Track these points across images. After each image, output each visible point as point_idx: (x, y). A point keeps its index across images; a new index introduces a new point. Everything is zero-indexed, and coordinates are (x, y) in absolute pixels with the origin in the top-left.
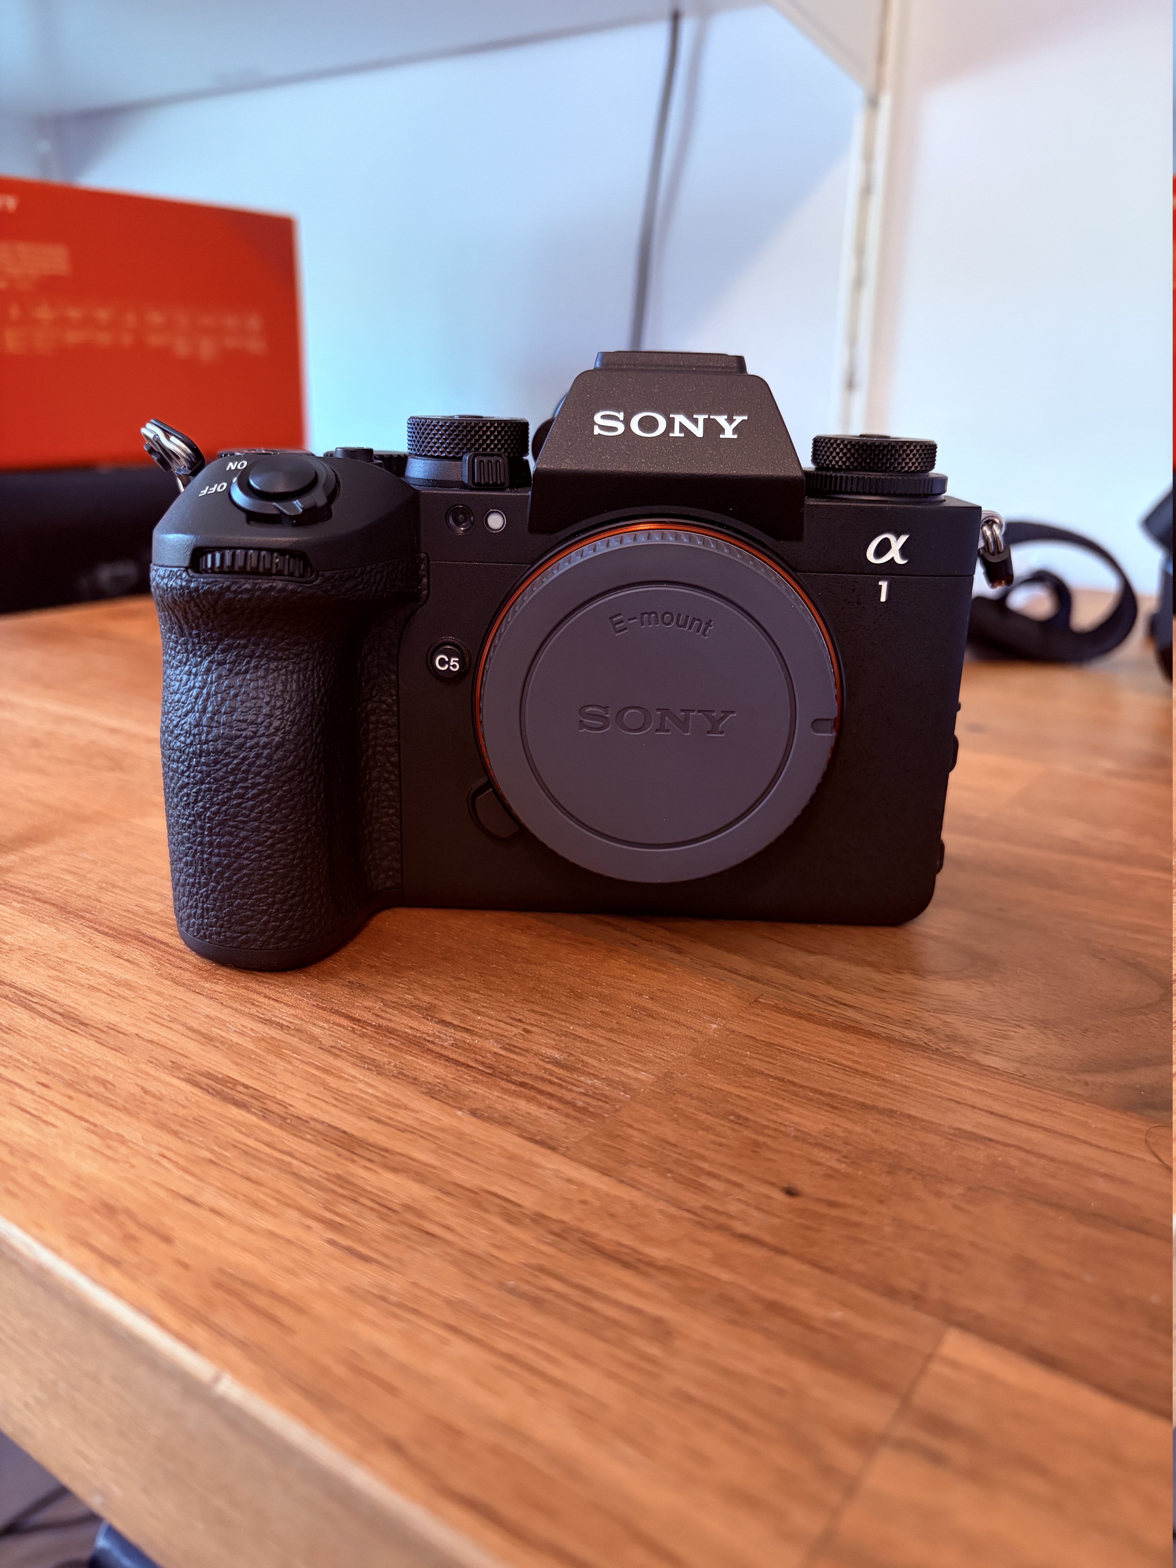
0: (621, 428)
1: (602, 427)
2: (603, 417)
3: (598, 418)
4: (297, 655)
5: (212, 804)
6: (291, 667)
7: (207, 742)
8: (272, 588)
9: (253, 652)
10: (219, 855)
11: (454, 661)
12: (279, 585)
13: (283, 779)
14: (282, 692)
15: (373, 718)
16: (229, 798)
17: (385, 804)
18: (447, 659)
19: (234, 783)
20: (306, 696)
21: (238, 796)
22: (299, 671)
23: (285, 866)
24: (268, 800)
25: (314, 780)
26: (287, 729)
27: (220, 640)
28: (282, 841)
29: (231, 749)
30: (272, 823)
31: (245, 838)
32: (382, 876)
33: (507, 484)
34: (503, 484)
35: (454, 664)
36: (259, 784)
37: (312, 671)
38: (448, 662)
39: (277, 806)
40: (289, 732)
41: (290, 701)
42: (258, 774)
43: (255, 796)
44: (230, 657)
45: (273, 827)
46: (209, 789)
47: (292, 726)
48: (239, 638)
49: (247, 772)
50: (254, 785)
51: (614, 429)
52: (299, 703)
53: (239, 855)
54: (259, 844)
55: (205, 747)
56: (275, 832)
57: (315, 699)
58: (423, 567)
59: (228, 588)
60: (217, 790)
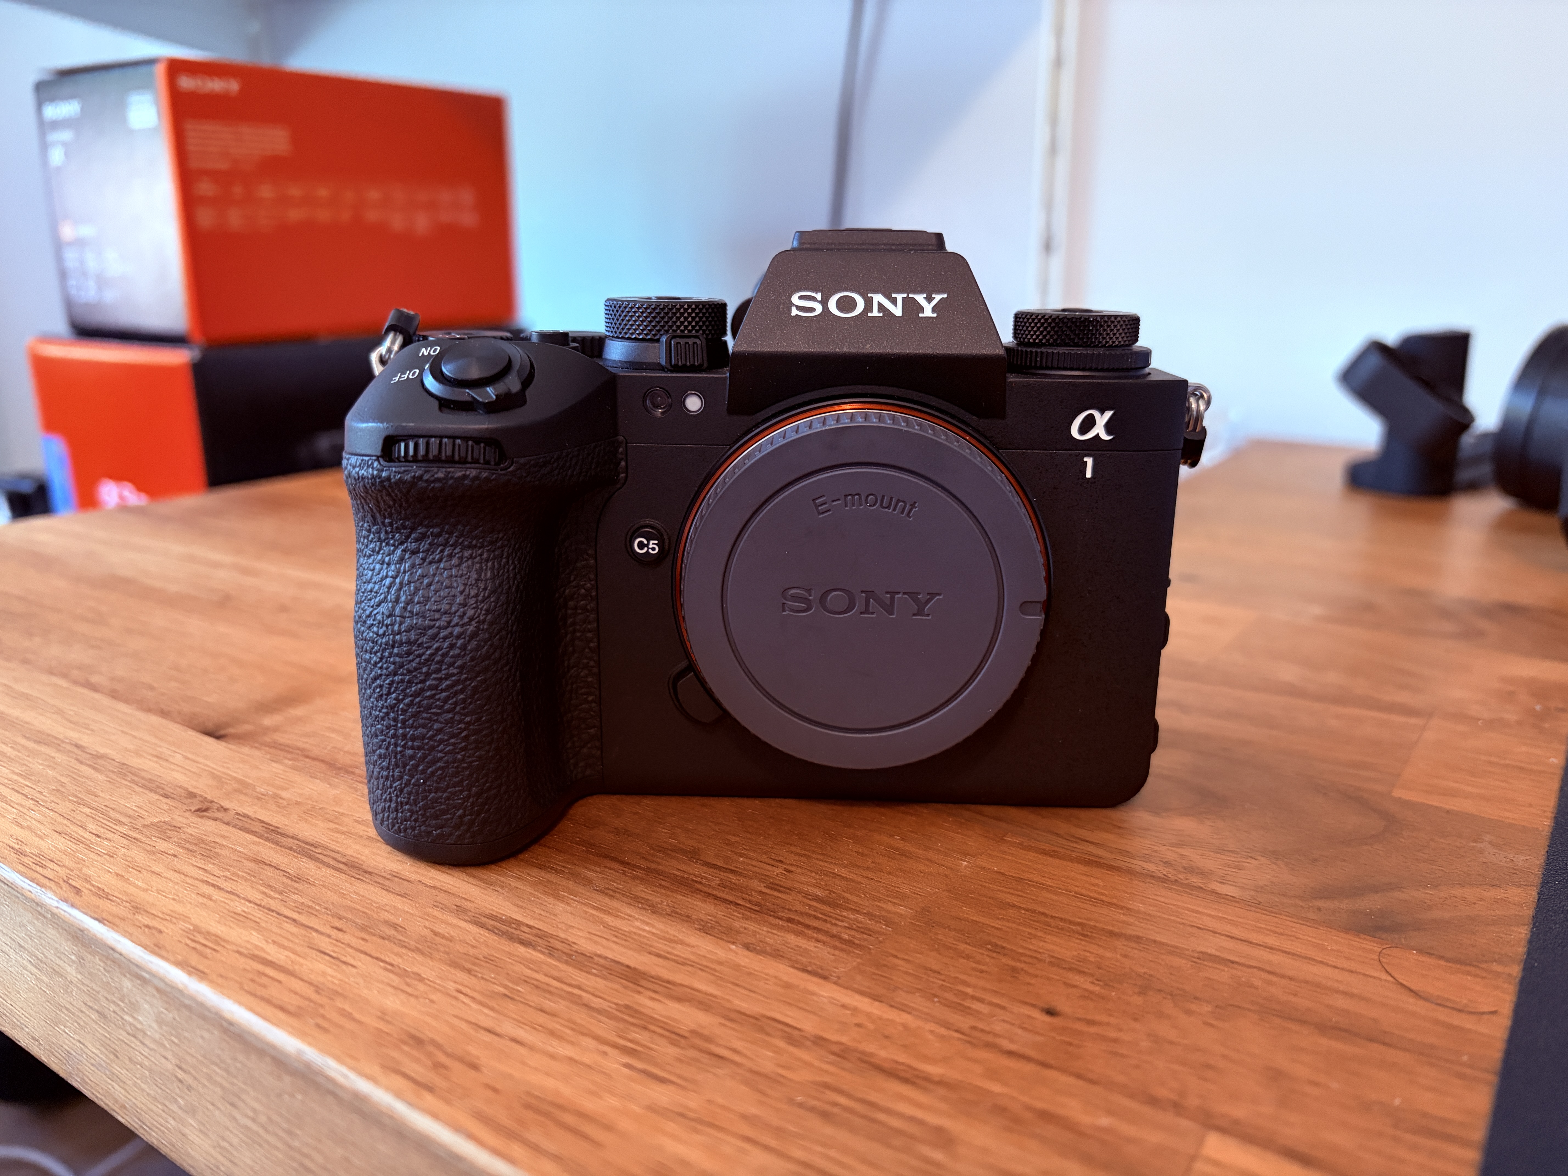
0: (819, 309)
1: (799, 308)
2: (801, 298)
3: (795, 299)
4: (491, 543)
5: (406, 696)
6: (485, 556)
7: (399, 633)
8: (465, 477)
9: (447, 541)
10: (412, 748)
11: (653, 544)
12: (473, 473)
13: (477, 669)
14: (477, 580)
15: (571, 604)
16: (422, 690)
17: (584, 690)
18: (646, 542)
19: (428, 675)
20: (500, 585)
21: (431, 688)
22: (494, 559)
23: (480, 758)
24: (462, 691)
25: (510, 670)
26: (482, 618)
27: (413, 529)
28: (475, 732)
29: (424, 639)
30: (466, 715)
31: (440, 731)
32: (582, 764)
33: (705, 365)
34: (701, 365)
35: (653, 547)
36: (453, 675)
37: (508, 558)
38: (647, 545)
39: (472, 696)
40: (484, 621)
41: (485, 589)
42: (451, 665)
43: (449, 687)
44: (424, 546)
45: (468, 719)
46: (402, 681)
47: (486, 615)
48: (432, 527)
49: (440, 662)
50: (448, 676)
51: (812, 310)
52: (493, 592)
53: (433, 749)
54: (453, 736)
55: (398, 637)
56: (469, 723)
57: (510, 588)
58: (621, 450)
59: (420, 478)
60: (409, 682)
